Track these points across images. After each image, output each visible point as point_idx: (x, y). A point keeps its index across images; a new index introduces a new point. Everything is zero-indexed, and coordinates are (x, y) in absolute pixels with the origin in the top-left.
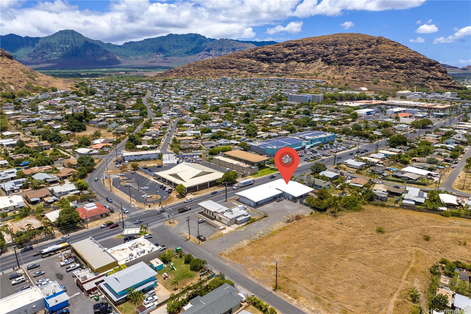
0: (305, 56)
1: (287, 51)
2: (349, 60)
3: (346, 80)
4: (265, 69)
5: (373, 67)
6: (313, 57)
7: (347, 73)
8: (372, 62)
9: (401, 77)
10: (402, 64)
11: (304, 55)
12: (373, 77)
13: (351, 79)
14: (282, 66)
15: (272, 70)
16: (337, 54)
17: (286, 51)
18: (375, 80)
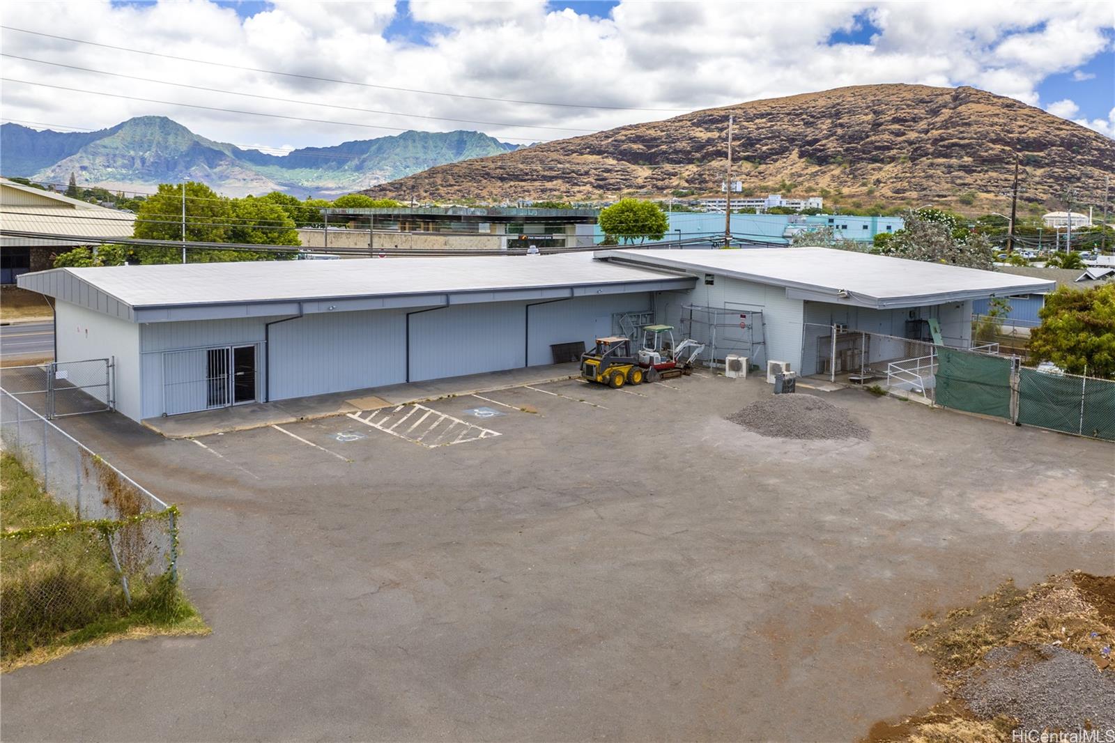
0: (752, 145)
1: (702, 134)
2: (877, 148)
3: (875, 197)
4: (640, 181)
5: (954, 161)
6: (775, 146)
7: (878, 181)
8: (947, 147)
9: (1039, 186)
10: (1036, 154)
11: (750, 143)
12: (957, 188)
13: (890, 194)
14: (687, 173)
15: (660, 183)
16: (842, 137)
17: (698, 134)
18: (964, 193)
